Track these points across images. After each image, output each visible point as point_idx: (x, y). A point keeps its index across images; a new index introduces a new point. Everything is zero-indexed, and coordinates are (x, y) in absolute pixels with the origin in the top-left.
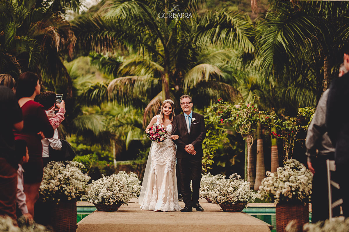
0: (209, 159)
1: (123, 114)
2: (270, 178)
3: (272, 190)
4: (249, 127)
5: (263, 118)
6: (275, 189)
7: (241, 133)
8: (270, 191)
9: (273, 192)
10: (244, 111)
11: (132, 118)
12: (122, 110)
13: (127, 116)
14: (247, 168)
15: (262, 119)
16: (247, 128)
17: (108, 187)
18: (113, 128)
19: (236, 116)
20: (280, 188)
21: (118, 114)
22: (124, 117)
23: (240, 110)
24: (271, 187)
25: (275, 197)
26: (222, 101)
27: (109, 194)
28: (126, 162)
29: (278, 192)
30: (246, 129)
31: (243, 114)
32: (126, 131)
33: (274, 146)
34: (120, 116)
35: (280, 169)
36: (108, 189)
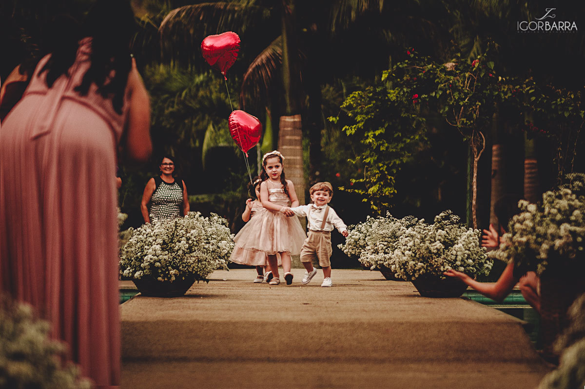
0: (387, 185)
1: (194, 90)
2: (527, 215)
3: (532, 241)
4: (475, 112)
5: (506, 92)
6: (539, 240)
7: (459, 125)
8: (528, 242)
9: (533, 246)
10: (464, 76)
11: (214, 96)
12: (192, 80)
13: (201, 93)
14: (471, 203)
15: (505, 94)
16: (471, 115)
17: (164, 242)
18: (172, 121)
19: (447, 87)
20: (550, 237)
21: (183, 89)
22: (196, 96)
23: (455, 75)
24: (530, 236)
25: (538, 257)
26: (415, 55)
27: (166, 256)
28: (200, 197)
29: (545, 246)
30: (469, 118)
31: (463, 82)
32: (200, 127)
33: (529, 158)
34: (186, 94)
35: (550, 196)
36: (165, 246)
